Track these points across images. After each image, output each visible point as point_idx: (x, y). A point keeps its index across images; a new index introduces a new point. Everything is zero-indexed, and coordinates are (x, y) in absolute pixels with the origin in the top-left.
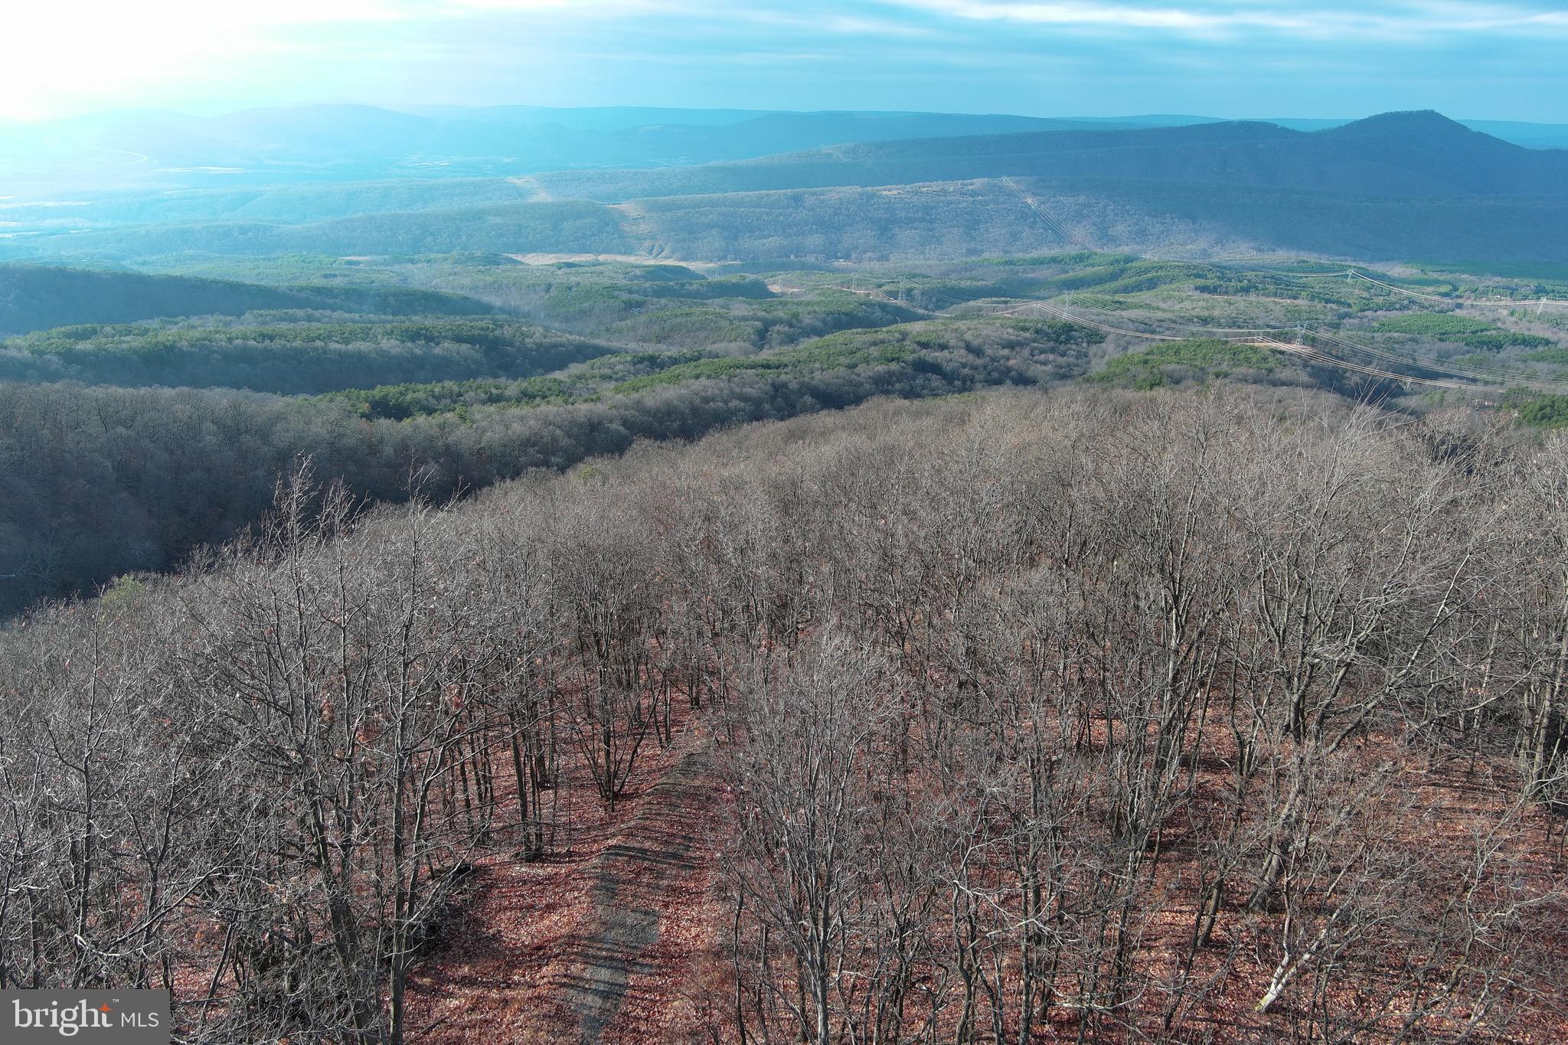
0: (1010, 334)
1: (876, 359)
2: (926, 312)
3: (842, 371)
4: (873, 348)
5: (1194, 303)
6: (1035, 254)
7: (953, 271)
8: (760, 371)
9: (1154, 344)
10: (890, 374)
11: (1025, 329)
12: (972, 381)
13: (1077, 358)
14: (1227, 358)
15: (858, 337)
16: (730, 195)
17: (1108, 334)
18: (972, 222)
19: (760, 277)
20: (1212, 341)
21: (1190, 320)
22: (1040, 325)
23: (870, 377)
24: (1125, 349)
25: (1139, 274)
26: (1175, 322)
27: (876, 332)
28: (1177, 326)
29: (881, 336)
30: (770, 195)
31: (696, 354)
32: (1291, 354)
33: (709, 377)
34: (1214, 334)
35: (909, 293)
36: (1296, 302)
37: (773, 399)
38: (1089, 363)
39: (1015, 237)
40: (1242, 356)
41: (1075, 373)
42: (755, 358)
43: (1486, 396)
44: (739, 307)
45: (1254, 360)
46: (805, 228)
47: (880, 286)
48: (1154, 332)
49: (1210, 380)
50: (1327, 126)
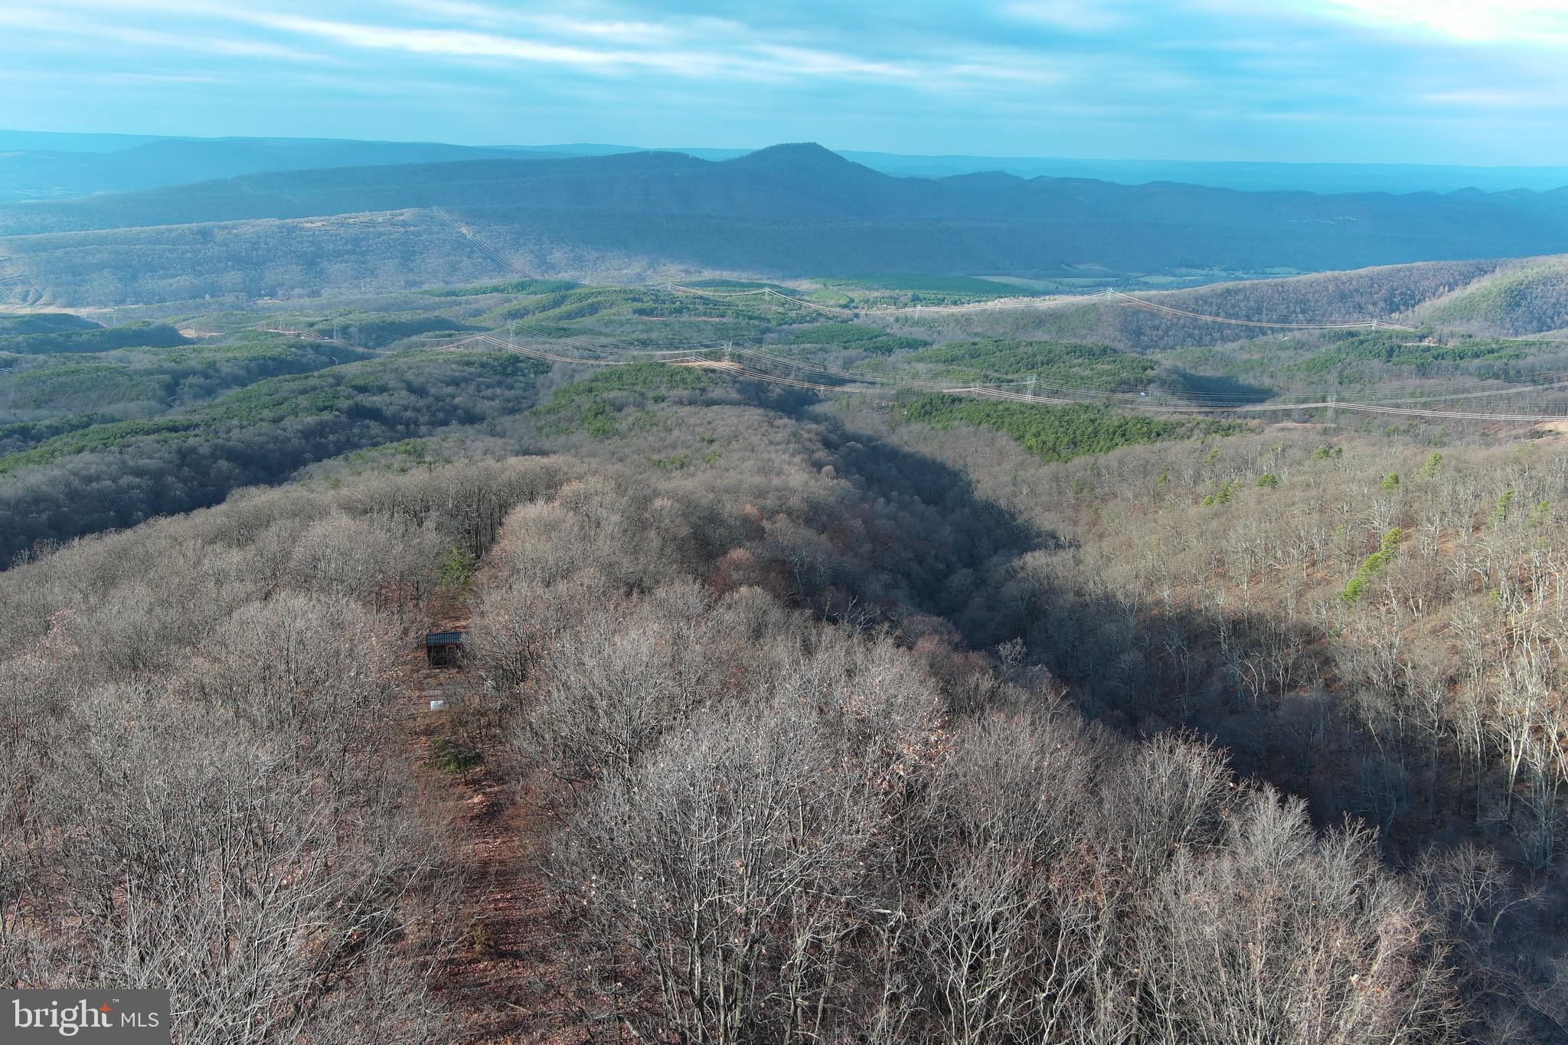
0: (454, 370)
1: (306, 410)
2: (366, 351)
3: (265, 427)
4: (303, 397)
5: (637, 327)
6: (477, 284)
7: (392, 305)
8: (165, 435)
9: (598, 370)
10: (322, 425)
11: (469, 364)
12: (416, 424)
13: (525, 390)
14: (665, 379)
15: (286, 384)
16: (122, 230)
17: (554, 362)
18: (407, 254)
19: (169, 321)
20: (651, 365)
21: (631, 344)
22: (485, 359)
23: (298, 431)
24: (572, 377)
25: (580, 300)
26: (617, 346)
27: (307, 378)
28: (620, 351)
29: (312, 382)
30: (171, 231)
31: (84, 419)
32: (721, 372)
33: (94, 450)
34: (653, 356)
35: (345, 330)
36: (724, 320)
37: (180, 466)
38: (537, 394)
39: (454, 268)
40: (678, 378)
41: (524, 406)
42: (159, 420)
43: (882, 397)
44: (142, 358)
45: (689, 380)
46: (218, 265)
47: (312, 325)
48: (597, 358)
49: (650, 405)
50: (732, 156)
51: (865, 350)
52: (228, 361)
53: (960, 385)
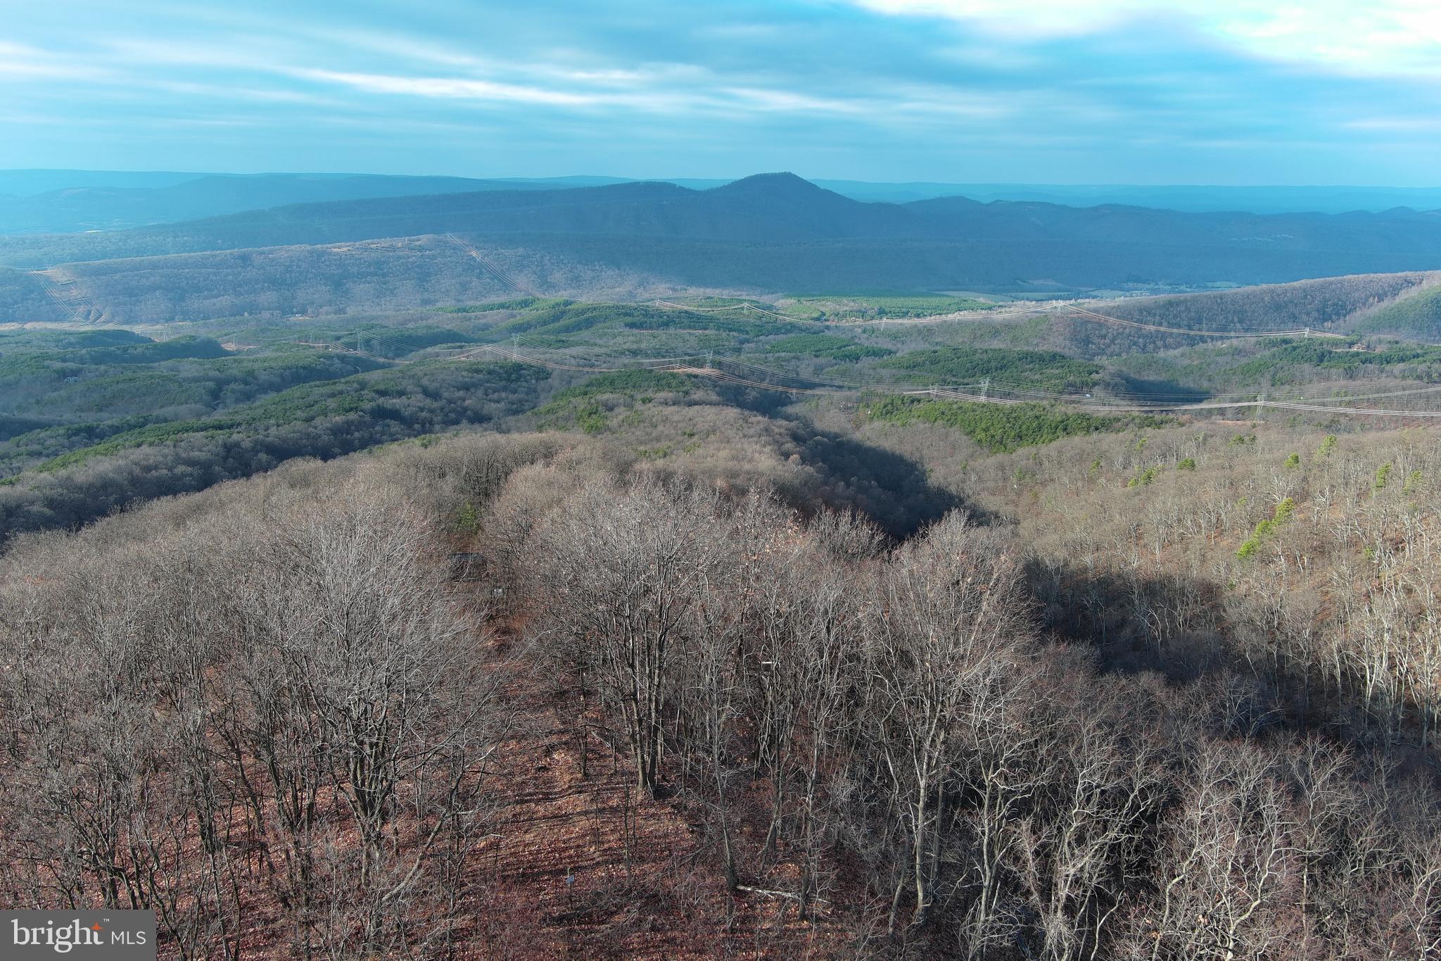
0: (466, 377)
1: (335, 411)
2: (386, 361)
3: (299, 425)
4: (331, 399)
5: (628, 339)
6: (485, 301)
7: (410, 321)
8: (210, 432)
9: (593, 377)
10: (349, 423)
11: (478, 371)
12: (431, 423)
13: (527, 394)
14: (652, 384)
15: (316, 390)
16: (172, 256)
17: (553, 370)
18: (423, 275)
19: (212, 336)
20: (641, 371)
21: (622, 353)
22: (491, 367)
23: (327, 428)
24: (569, 382)
25: (576, 315)
26: (610, 356)
27: (335, 383)
28: (612, 360)
29: (339, 387)
30: (215, 256)
31: (142, 420)
32: (703, 378)
33: (151, 444)
34: (642, 364)
35: (367, 343)
36: (706, 332)
37: (225, 458)
38: (538, 397)
39: (464, 287)
40: (664, 382)
41: (527, 407)
42: (205, 420)
43: (848, 399)
44: (189, 367)
45: (674, 384)
46: (256, 287)
47: (338, 338)
48: (592, 366)
49: (638, 406)
50: (715, 186)
51: (834, 358)
52: (265, 370)
53: (920, 388)
